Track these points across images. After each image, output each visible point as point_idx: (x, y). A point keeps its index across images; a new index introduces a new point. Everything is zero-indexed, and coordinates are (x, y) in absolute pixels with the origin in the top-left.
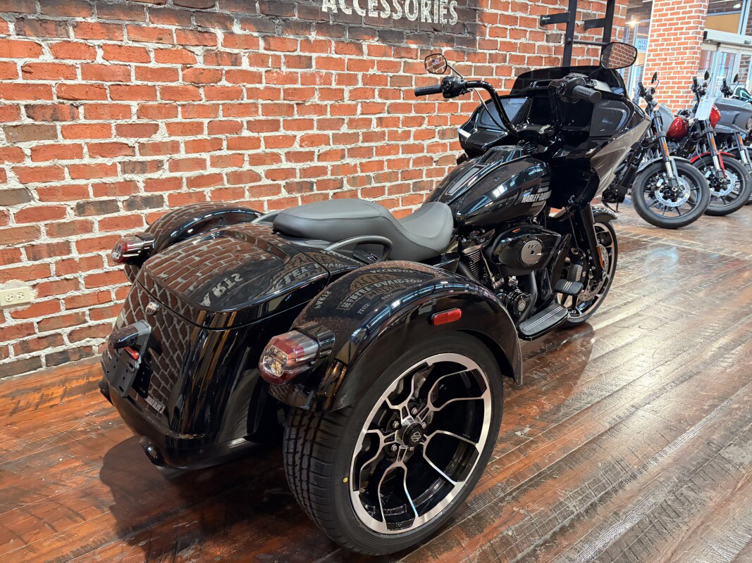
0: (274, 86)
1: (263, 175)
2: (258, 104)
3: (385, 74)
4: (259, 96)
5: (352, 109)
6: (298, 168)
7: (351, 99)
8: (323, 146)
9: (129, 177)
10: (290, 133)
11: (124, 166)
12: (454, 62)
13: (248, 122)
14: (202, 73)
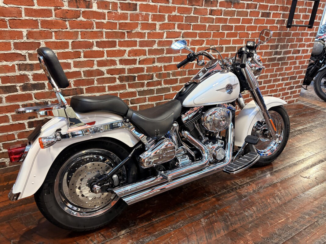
0: (113, 21)
1: (105, 72)
2: (103, 32)
3: (182, 15)
4: (104, 27)
5: (161, 35)
6: (126, 68)
7: (160, 29)
8: (142, 56)
9: (22, 72)
10: (122, 48)
11: (19, 66)
12: (225, 8)
13: (97, 42)
14: (68, 13)
